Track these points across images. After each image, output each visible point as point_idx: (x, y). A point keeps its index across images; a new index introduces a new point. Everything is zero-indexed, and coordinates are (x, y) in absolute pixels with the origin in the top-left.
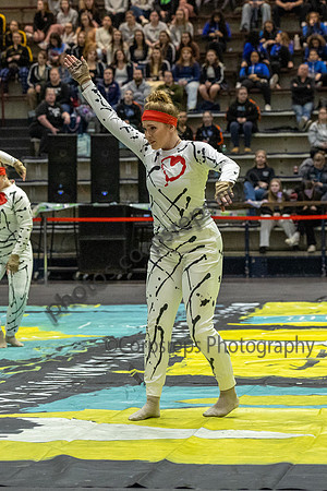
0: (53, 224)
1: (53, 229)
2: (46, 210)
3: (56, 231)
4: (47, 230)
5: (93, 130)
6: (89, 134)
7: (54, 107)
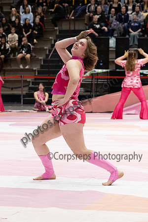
0: (98, 79)
1: (97, 81)
2: (94, 72)
3: (99, 82)
4: (95, 82)
5: (116, 35)
6: (115, 37)
7: (97, 24)
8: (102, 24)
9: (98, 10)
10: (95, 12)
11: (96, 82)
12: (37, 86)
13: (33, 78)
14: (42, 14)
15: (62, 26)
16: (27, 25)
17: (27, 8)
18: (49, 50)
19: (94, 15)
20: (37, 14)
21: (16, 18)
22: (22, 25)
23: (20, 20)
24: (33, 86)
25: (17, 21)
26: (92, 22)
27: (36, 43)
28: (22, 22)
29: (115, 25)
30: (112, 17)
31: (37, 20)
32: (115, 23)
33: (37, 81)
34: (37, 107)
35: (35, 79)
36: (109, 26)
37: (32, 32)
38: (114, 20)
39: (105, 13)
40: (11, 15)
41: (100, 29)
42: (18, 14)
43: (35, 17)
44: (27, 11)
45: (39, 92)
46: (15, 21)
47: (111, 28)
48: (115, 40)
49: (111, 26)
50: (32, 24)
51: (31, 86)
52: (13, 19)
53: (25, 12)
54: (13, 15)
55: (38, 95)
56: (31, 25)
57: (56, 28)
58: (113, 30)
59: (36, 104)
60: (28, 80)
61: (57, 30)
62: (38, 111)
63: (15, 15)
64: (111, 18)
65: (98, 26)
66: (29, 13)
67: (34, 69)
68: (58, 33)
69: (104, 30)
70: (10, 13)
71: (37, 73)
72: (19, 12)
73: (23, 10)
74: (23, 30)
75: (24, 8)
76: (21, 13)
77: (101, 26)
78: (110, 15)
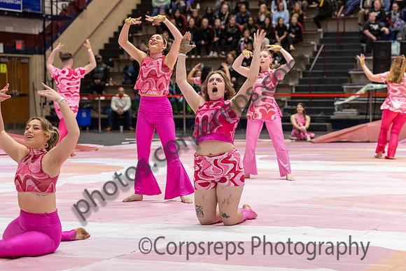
0: (376, 97)
1: (376, 100)
2: (371, 89)
3: (377, 102)
4: (372, 101)
5: (401, 39)
6: (399, 41)
7: (374, 24)
8: (382, 24)
9: (375, 5)
10: (372, 8)
11: (374, 102)
12: (295, 107)
13: (289, 97)
14: (301, 12)
15: (327, 27)
16: (281, 26)
17: (281, 4)
18: (310, 59)
19: (371, 12)
20: (293, 11)
21: (267, 16)
22: (274, 26)
23: (271, 19)
24: (289, 107)
25: (267, 21)
26: (367, 22)
27: (292, 50)
28: (274, 22)
29: (398, 25)
30: (395, 14)
31: (295, 19)
32: (399, 23)
33: (294, 100)
34: (295, 135)
35: (292, 98)
36: (390, 27)
37: (287, 35)
38: (398, 19)
39: (385, 9)
40: (260, 13)
41: (378, 31)
42: (268, 12)
43: (291, 15)
44: (281, 8)
45: (297, 115)
46: (264, 22)
47: (393, 30)
48: (399, 45)
49: (393, 27)
50: (288, 25)
51: (286, 106)
52: (262, 18)
53: (278, 10)
54: (262, 13)
55: (296, 120)
56: (286, 27)
57: (319, 30)
58: (396, 32)
59: (293, 131)
60: (283, 99)
61: (320, 32)
62: (297, 140)
63: (265, 13)
64: (393, 16)
65: (376, 27)
66: (283, 9)
67: (291, 84)
68: (322, 37)
69: (384, 32)
70: (258, 10)
71: (294, 89)
72: (269, 10)
73: (276, 7)
74: (276, 32)
75: (277, 4)
76: (273, 11)
77: (380, 27)
78: (392, 12)
